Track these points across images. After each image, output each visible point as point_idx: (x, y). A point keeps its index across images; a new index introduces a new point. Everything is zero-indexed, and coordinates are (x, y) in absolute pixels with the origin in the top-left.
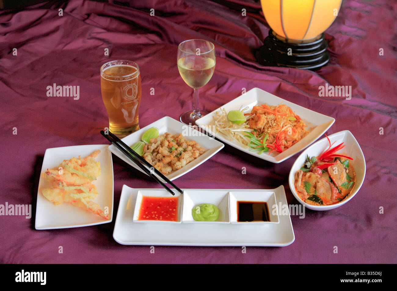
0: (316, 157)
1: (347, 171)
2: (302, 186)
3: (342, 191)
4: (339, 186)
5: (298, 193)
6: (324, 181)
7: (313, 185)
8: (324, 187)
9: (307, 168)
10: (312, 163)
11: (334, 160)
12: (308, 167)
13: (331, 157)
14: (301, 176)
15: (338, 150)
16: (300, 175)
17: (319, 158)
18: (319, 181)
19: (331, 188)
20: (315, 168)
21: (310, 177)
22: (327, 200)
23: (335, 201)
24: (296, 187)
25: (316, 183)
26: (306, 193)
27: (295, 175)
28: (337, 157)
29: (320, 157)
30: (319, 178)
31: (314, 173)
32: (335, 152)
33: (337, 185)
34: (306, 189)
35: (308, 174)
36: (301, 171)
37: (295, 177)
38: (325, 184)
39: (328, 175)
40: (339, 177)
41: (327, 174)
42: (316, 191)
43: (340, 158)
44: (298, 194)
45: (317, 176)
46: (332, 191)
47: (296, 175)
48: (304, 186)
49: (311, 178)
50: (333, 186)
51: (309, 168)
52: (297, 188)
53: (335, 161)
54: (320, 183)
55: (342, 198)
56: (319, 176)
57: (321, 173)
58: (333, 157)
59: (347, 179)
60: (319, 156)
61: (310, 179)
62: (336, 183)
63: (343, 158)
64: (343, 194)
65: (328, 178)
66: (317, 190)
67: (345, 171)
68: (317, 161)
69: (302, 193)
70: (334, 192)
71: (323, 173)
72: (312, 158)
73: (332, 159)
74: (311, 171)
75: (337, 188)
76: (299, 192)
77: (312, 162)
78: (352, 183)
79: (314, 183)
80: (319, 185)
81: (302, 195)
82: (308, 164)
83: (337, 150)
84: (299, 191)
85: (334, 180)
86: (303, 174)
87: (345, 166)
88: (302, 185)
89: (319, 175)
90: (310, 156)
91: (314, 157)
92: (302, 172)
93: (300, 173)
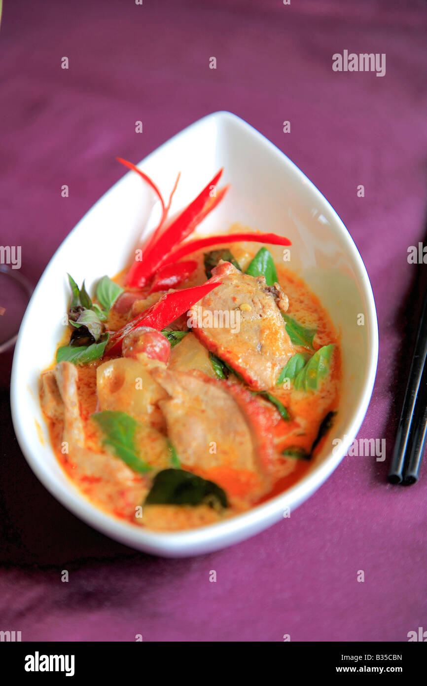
0: (116, 280)
1: (285, 302)
2: (91, 444)
3: (294, 408)
4: (273, 389)
5: (86, 485)
6: (195, 384)
7: (147, 419)
8: (203, 411)
9: (91, 341)
10: (104, 309)
11: (201, 267)
12: (95, 332)
13: (185, 259)
14: (71, 393)
15: (205, 215)
16: (65, 387)
17: (129, 277)
18: (170, 390)
19: (242, 409)
20: (128, 331)
21: (118, 383)
22: (243, 479)
23: (283, 471)
24: (65, 461)
25: (157, 407)
26: (126, 475)
27: (42, 397)
28: (211, 253)
29: (131, 271)
30: (168, 377)
31: (132, 356)
32: (192, 230)
33: (261, 385)
34: (121, 454)
35: (107, 372)
36: (65, 368)
37: (43, 406)
38: (202, 397)
39: (202, 348)
40: (255, 341)
41: (196, 342)
42: (170, 445)
43: (227, 251)
44: (87, 492)
45: (150, 366)
46: (250, 421)
47: (49, 396)
48: (104, 437)
49: (125, 385)
50: (247, 397)
51: (102, 338)
52: (74, 460)
53: (213, 271)
54: (177, 401)
55: (307, 443)
56: (163, 366)
57: (165, 349)
58: (191, 257)
59: (293, 341)
60: (126, 271)
61: (122, 393)
62: (254, 378)
63: (245, 245)
64: (304, 423)
65: (204, 363)
66: (175, 442)
67: (273, 304)
68: (126, 295)
69: (108, 482)
70: (262, 420)
71: (172, 345)
72: (97, 285)
73: (192, 265)
74: (114, 352)
75: (265, 396)
76: (90, 482)
77: (101, 305)
78: (322, 356)
79: (150, 409)
80: (176, 410)
81: (109, 489)
82: (91, 320)
83: (200, 220)
84: (89, 472)
85: (240, 362)
86: (80, 380)
87: (264, 281)
88: (90, 436)
89: (160, 358)
90: (87, 280)
91: (106, 277)
92: (73, 372)
93: (66, 378)
